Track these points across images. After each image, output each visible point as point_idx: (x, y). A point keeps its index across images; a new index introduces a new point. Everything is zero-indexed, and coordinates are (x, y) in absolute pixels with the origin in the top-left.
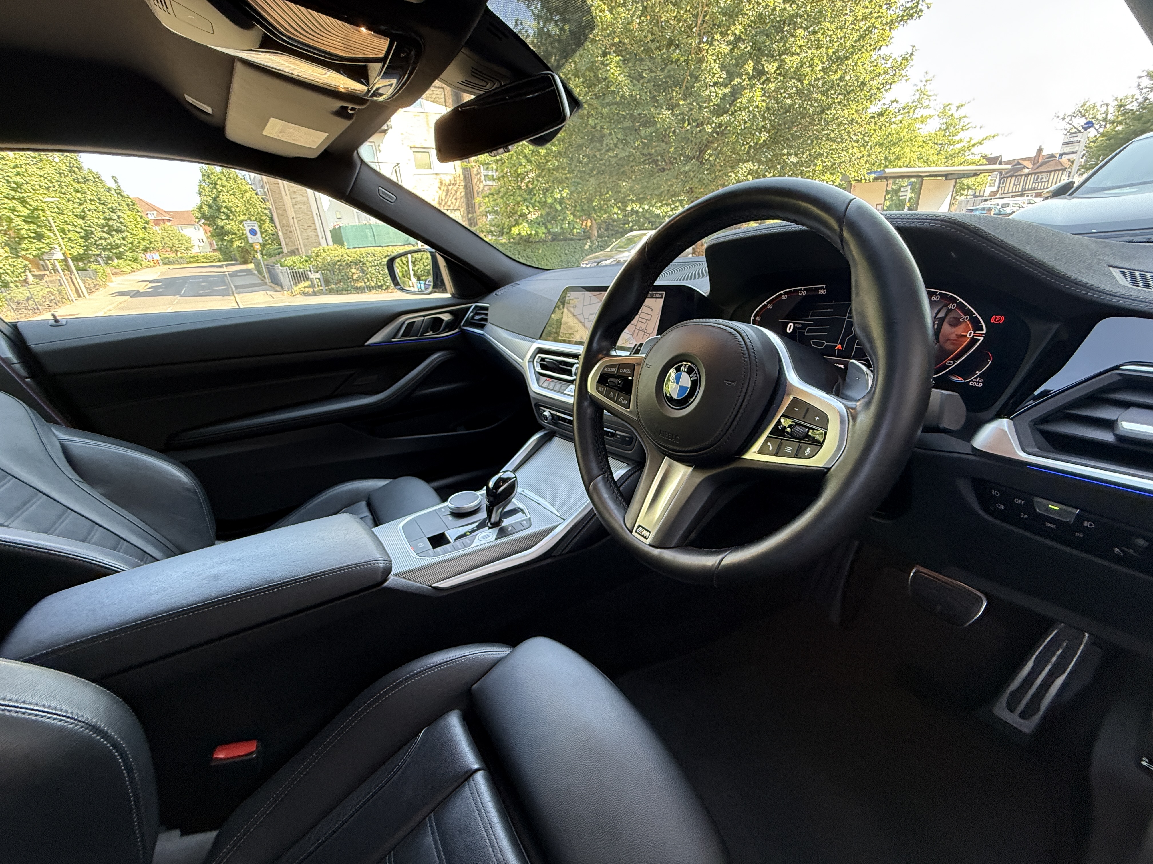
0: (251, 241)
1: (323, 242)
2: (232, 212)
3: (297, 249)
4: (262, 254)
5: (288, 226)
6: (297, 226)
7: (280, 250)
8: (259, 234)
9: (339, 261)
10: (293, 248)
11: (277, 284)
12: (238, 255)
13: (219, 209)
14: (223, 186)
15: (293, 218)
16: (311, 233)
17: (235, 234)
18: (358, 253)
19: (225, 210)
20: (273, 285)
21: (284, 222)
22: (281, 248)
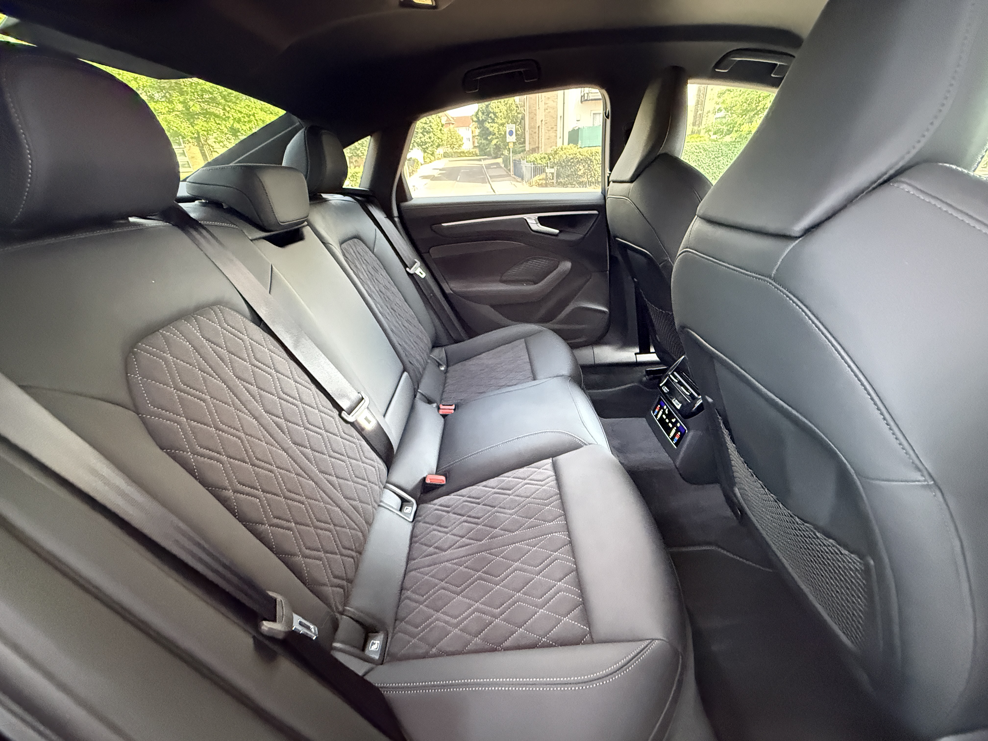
0: (507, 141)
1: (559, 142)
2: (496, 116)
3: (538, 147)
6: (543, 127)
7: (523, 148)
9: (572, 159)
10: (534, 147)
11: (519, 176)
12: (492, 152)
13: (488, 115)
17: (495, 134)
18: (589, 152)
20: (515, 177)
21: (532, 124)
22: (525, 146)
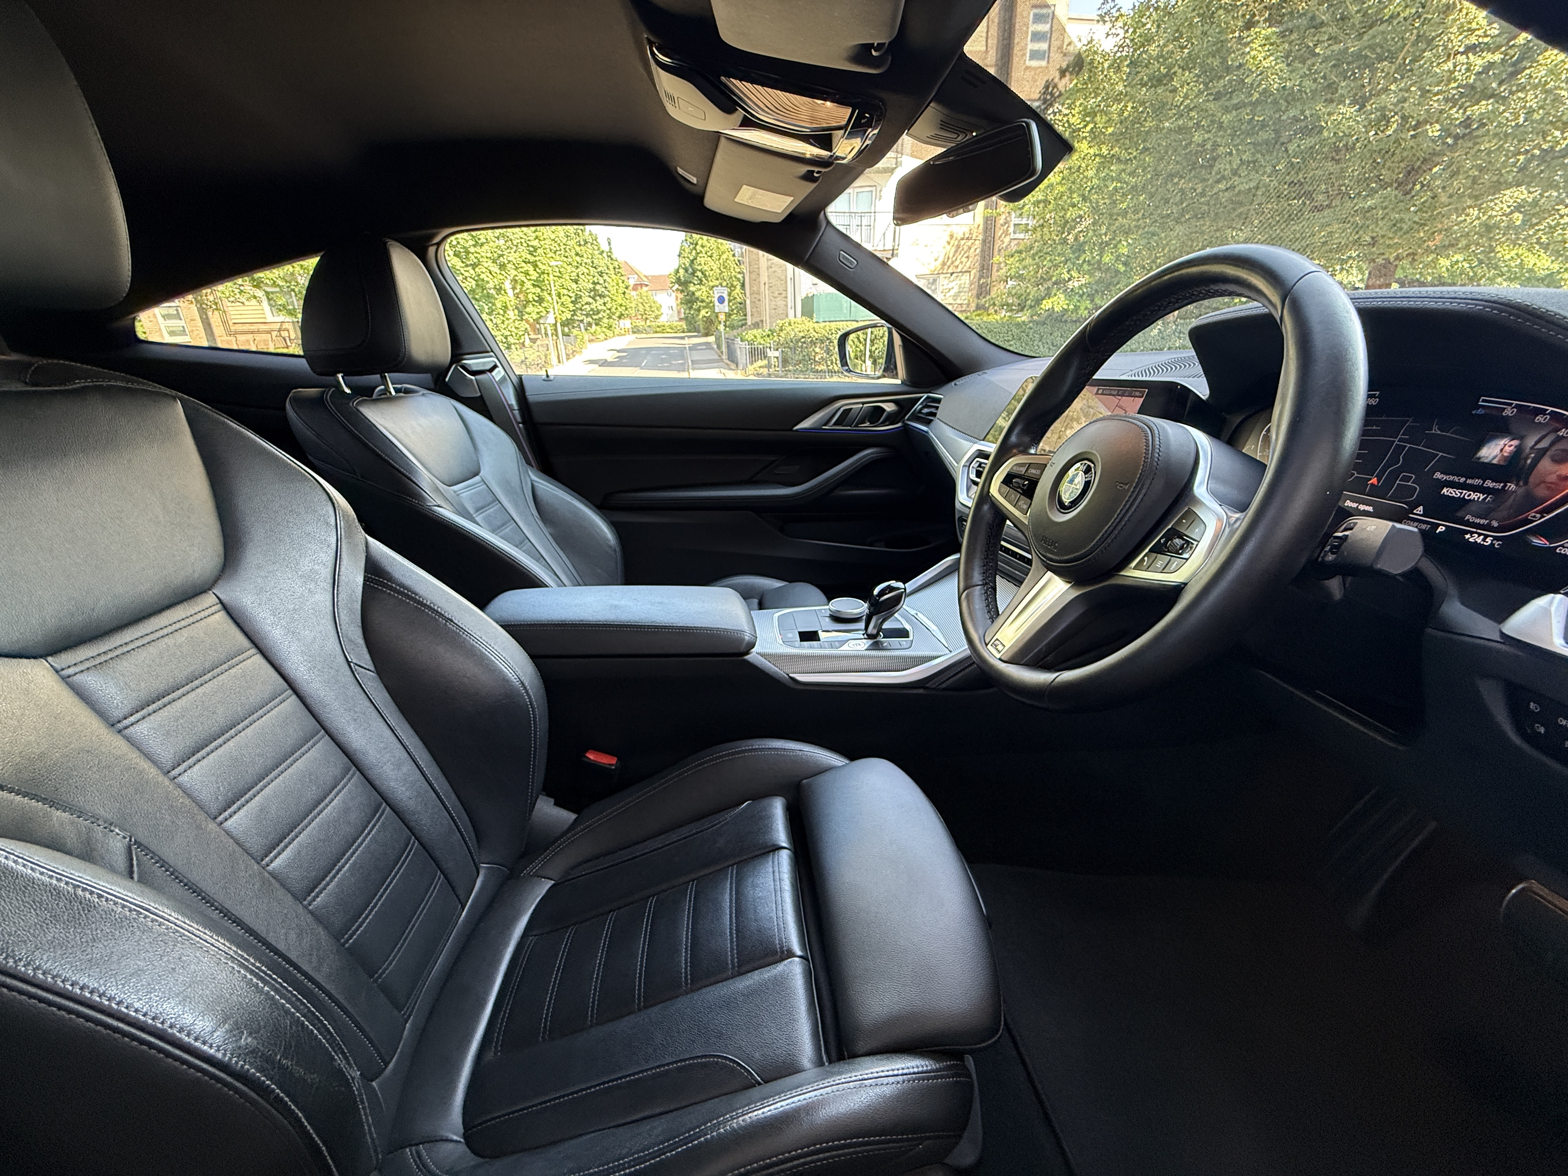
0: (717, 311)
1: (791, 312)
3: (762, 321)
4: (725, 326)
5: (758, 294)
6: (767, 292)
8: (726, 302)
9: (803, 337)
10: (758, 320)
11: (732, 361)
12: (701, 326)
13: (693, 274)
14: (703, 246)
15: (765, 284)
16: (781, 303)
17: (704, 301)
18: (827, 328)
19: (699, 274)
20: (729, 363)
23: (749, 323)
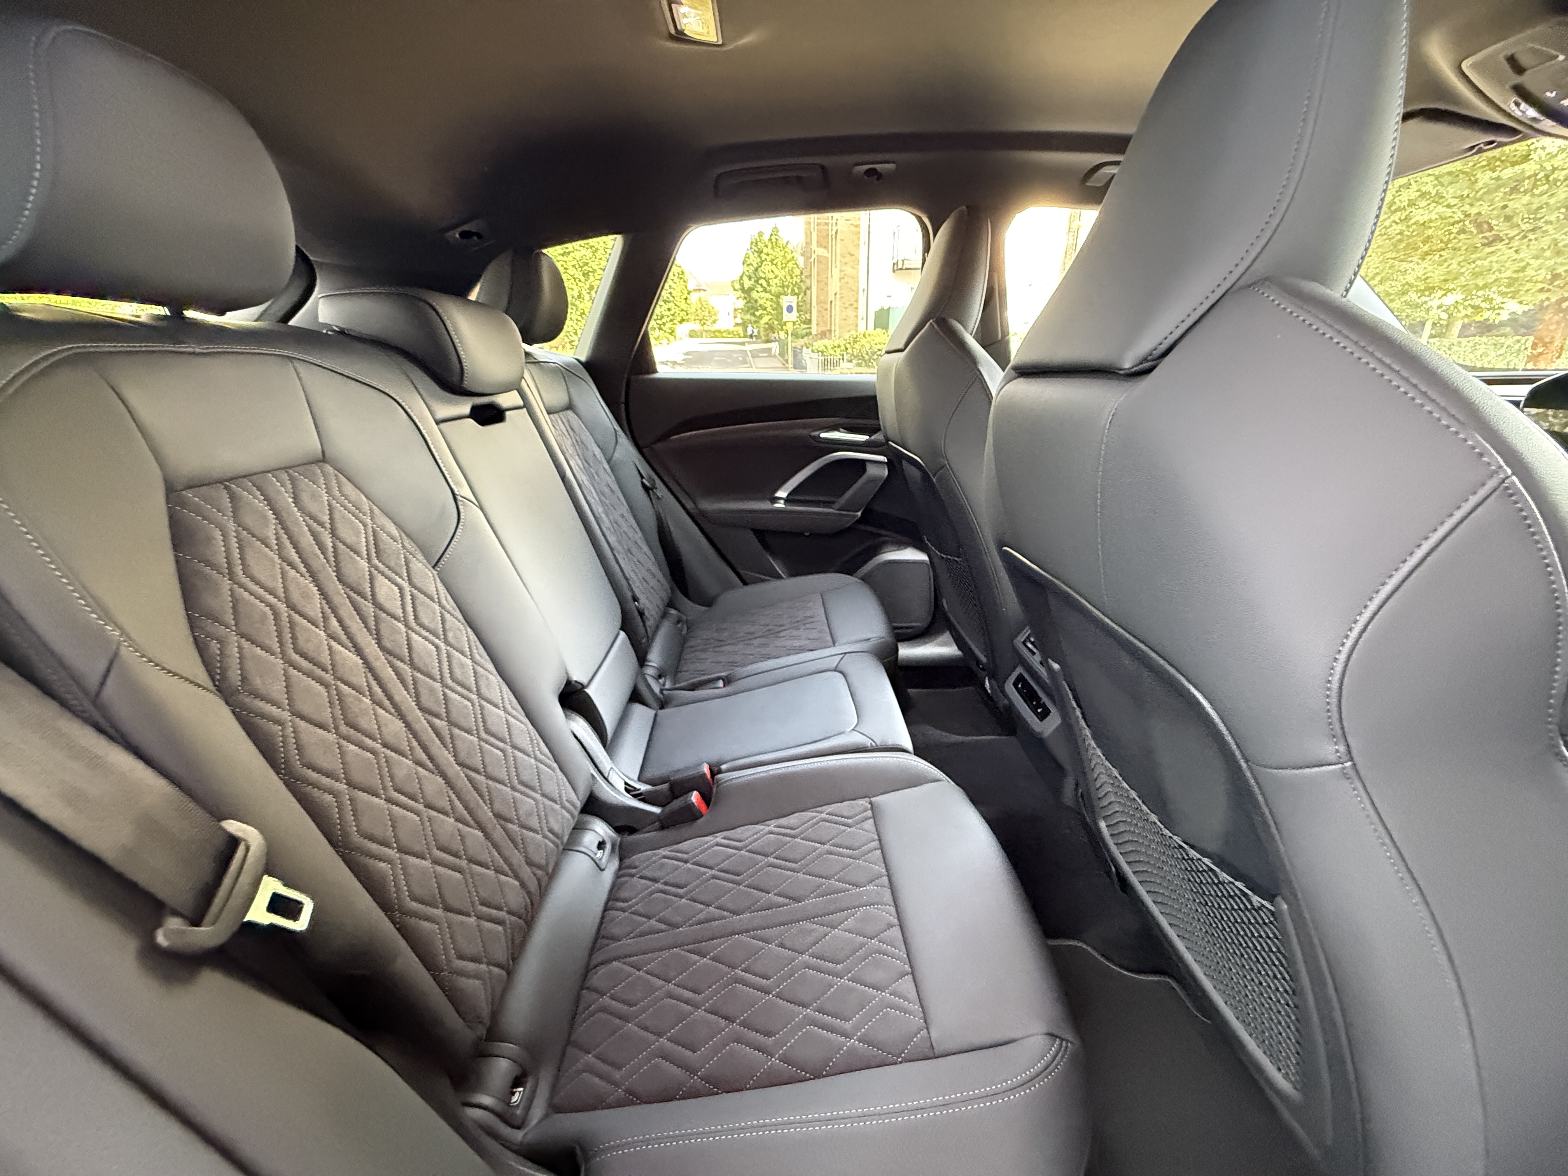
0: (784, 320)
1: (861, 325)
3: (830, 331)
5: (825, 303)
6: (838, 303)
7: (808, 330)
10: (825, 329)
13: (757, 282)
14: (768, 255)
15: (836, 294)
19: (762, 281)
21: (822, 298)
22: (810, 328)
23: (814, 332)
